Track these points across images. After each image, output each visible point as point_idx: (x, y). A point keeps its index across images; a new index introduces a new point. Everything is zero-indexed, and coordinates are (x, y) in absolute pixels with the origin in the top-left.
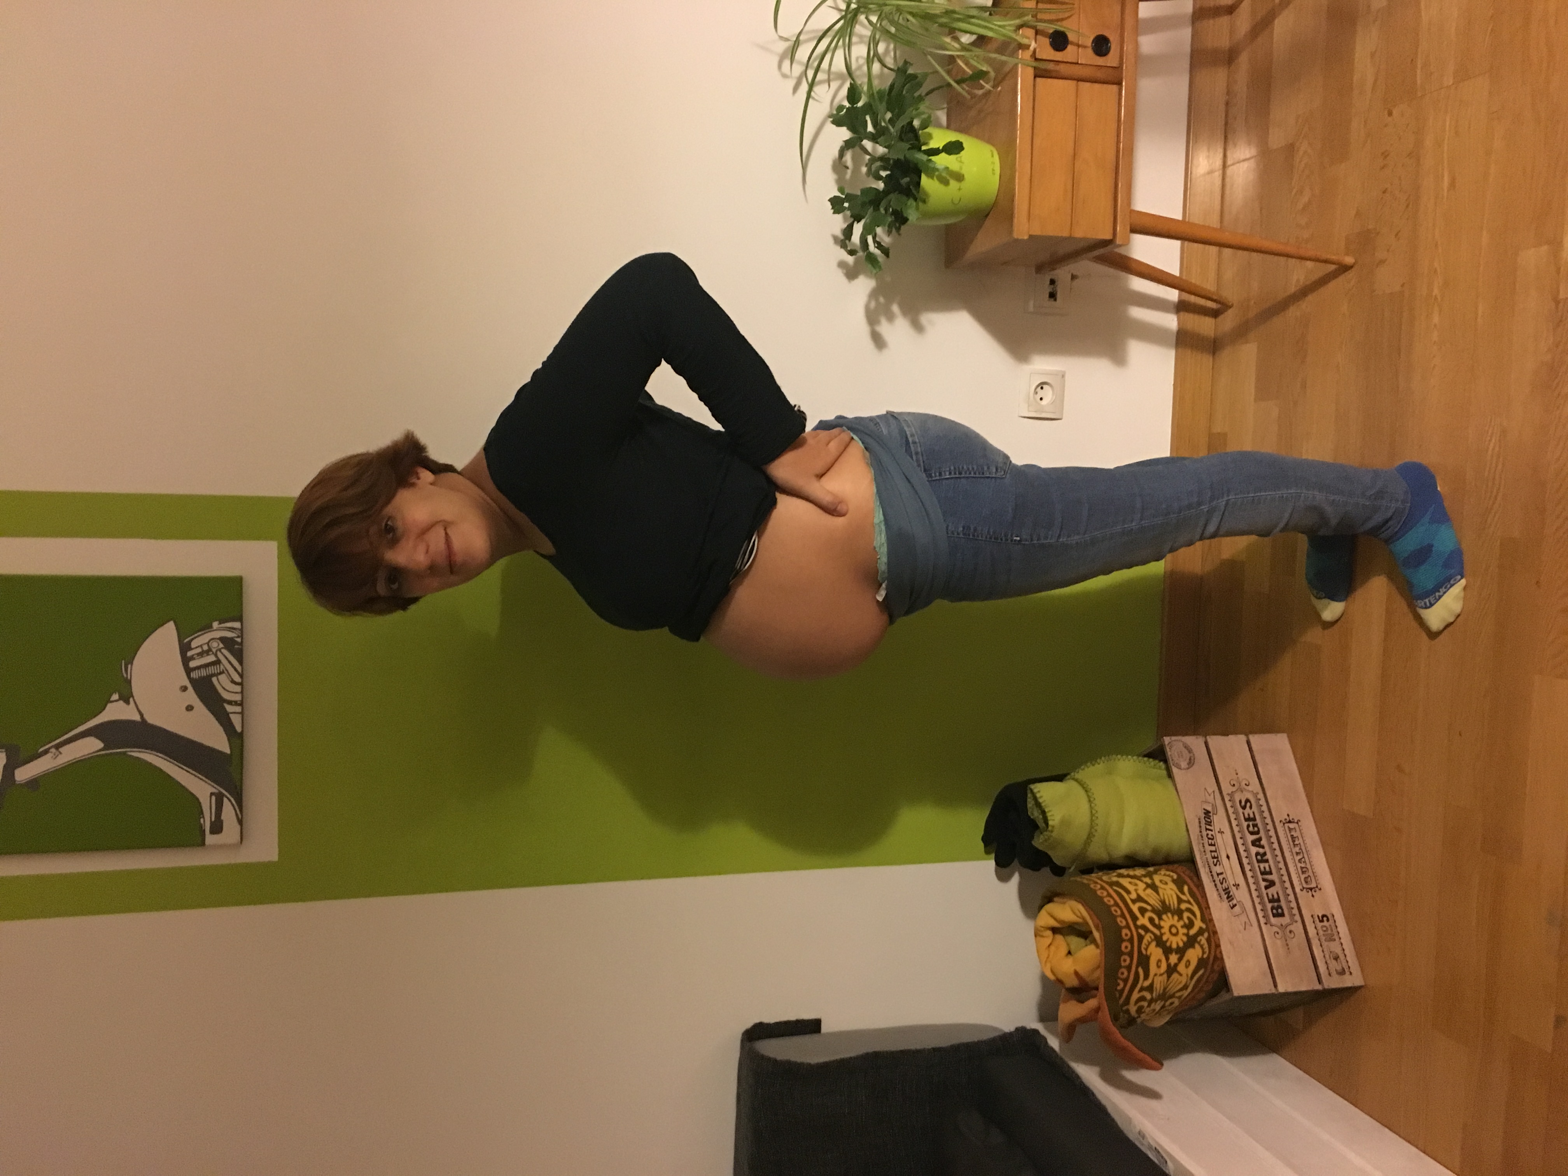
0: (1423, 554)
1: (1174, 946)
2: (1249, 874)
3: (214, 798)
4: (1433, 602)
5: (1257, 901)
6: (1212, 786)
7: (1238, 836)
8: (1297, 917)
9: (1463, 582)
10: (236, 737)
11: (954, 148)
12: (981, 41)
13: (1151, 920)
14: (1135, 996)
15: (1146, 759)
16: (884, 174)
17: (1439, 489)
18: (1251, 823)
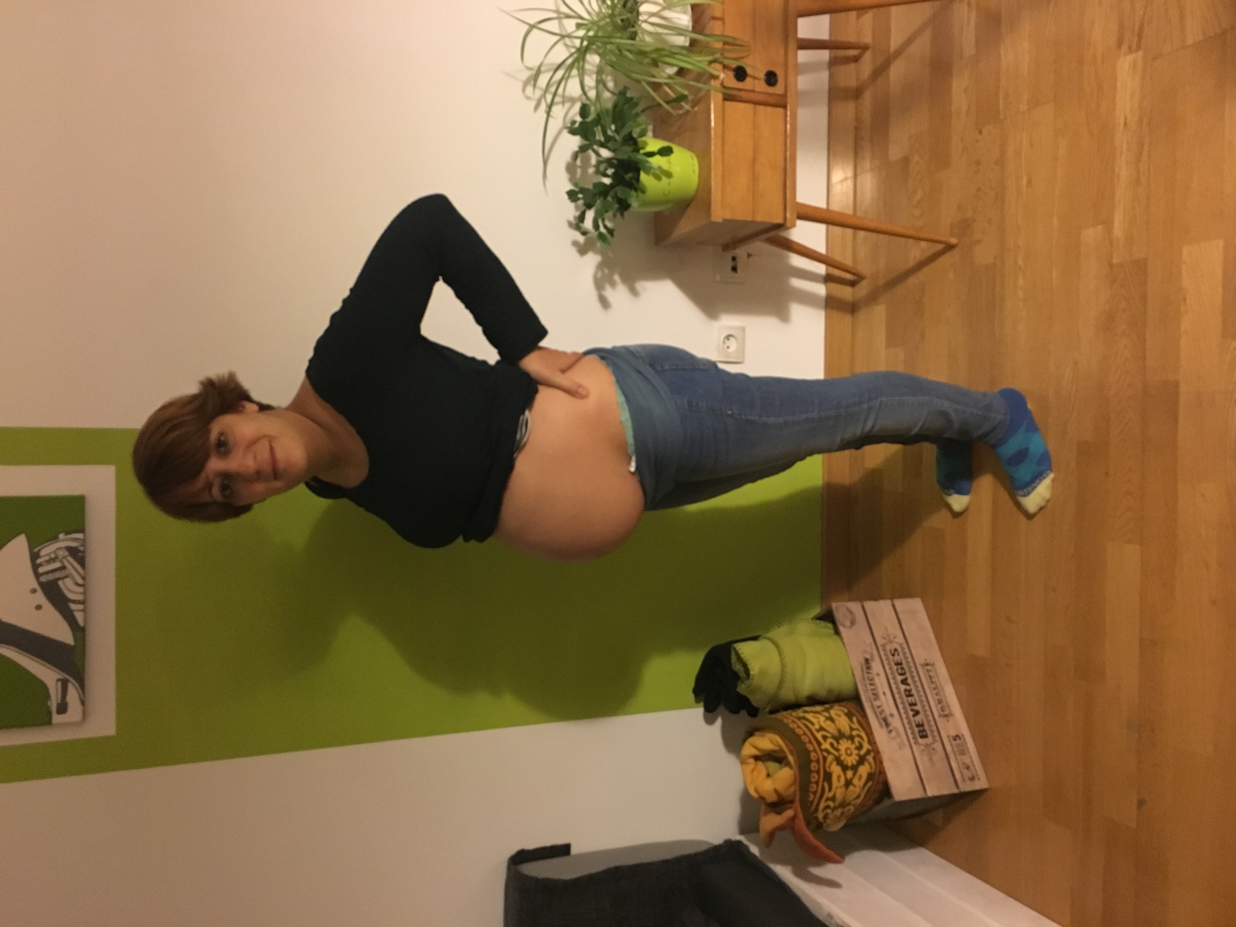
0: (1021, 456)
1: (850, 764)
2: (900, 706)
3: (60, 683)
4: (1030, 491)
5: (907, 726)
6: (870, 640)
7: (890, 677)
8: (937, 738)
9: (1052, 476)
10: (79, 630)
11: (665, 152)
12: (681, 72)
13: (832, 745)
14: (822, 805)
15: (818, 621)
16: (610, 171)
17: (1029, 406)
18: (899, 667)
